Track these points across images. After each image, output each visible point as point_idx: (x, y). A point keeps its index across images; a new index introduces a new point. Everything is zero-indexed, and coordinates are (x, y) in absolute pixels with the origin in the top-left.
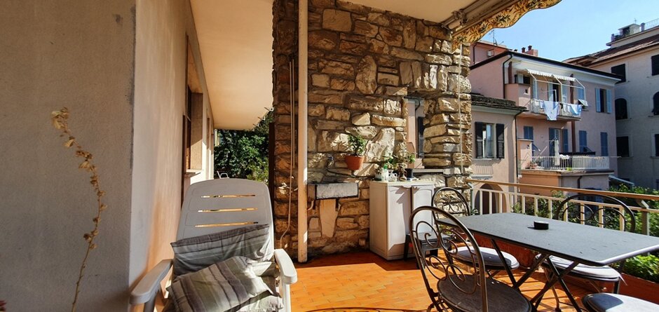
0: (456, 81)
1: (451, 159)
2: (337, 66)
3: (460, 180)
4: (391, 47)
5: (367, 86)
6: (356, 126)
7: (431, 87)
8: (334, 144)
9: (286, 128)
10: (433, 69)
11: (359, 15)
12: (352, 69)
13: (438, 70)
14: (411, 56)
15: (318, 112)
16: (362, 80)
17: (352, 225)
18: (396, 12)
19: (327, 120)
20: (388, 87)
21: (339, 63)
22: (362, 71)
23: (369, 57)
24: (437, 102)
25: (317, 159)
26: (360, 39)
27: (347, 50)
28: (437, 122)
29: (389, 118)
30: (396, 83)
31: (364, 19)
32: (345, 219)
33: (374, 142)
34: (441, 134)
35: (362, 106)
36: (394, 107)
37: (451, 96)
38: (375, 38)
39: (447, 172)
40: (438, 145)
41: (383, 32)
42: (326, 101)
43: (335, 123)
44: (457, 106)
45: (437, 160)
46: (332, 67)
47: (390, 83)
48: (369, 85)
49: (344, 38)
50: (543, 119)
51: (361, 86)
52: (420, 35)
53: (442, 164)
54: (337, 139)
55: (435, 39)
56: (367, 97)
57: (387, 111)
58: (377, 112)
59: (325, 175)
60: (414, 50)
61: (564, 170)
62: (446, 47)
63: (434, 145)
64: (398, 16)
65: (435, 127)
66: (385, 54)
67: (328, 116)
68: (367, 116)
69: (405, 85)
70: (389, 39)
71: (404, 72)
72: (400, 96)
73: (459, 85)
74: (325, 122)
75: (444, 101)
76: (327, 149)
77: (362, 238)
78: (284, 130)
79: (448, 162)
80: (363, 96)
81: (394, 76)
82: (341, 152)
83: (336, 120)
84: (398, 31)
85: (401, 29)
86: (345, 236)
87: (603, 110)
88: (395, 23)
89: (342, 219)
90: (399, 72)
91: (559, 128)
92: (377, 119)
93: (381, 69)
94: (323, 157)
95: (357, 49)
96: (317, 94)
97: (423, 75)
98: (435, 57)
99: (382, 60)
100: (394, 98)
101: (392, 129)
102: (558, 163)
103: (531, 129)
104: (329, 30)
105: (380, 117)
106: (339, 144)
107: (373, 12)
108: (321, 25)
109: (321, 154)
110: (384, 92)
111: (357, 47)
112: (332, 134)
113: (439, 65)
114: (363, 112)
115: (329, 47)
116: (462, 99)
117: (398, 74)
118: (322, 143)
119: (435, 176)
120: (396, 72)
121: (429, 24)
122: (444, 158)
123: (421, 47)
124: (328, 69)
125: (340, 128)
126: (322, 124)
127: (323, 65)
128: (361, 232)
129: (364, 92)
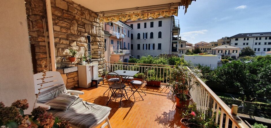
0: (101, 32)
1: (100, 56)
2: (63, 23)
3: (102, 62)
4: (82, 18)
5: (75, 32)
6: (72, 46)
7: (94, 33)
8: (64, 53)
9: (44, 47)
10: (95, 28)
11: (70, 4)
12: (69, 25)
13: (96, 28)
14: (88, 22)
15: (57, 41)
16: (73, 29)
17: (72, 81)
18: (83, 6)
19: (61, 44)
20: (81, 33)
21: (64, 22)
22: (72, 26)
23: (75, 21)
24: (95, 38)
25: (58, 59)
26: (71, 13)
27: (67, 17)
28: (96, 44)
29: (82, 43)
30: (84, 31)
31: (72, 6)
32: (70, 79)
33: (78, 52)
34: (97, 48)
35: (73, 39)
36: (84, 40)
37: (99, 37)
38: (76, 14)
39: (99, 60)
40: (96, 52)
41: (79, 12)
42: (60, 37)
43: (64, 45)
44: (101, 40)
45: (96, 56)
46: (61, 23)
47: (82, 31)
48: (75, 31)
49: (65, 12)
50: (116, 38)
51: (72, 31)
52: (90, 15)
53: (98, 57)
54: (65, 51)
55: (95, 17)
56: (75, 36)
57: (82, 41)
58: (78, 41)
59: (61, 65)
60: (89, 20)
61: (121, 54)
62: (98, 21)
63: (95, 52)
64: (83, 7)
65: (95, 46)
66: (80, 21)
67: (61, 42)
68: (75, 42)
69: (87, 32)
70: (81, 15)
71: (86, 28)
72: (86, 36)
73: (101, 33)
74: (60, 45)
75: (98, 38)
76: (62, 55)
77: (76, 84)
78: (43, 48)
79: (99, 57)
80: (73, 35)
81: (83, 29)
82: (67, 56)
83: (64, 44)
84: (84, 12)
85: (85, 12)
86: (70, 85)
87: (129, 37)
88: (83, 10)
89: (69, 79)
90: (85, 27)
91: (119, 41)
92: (79, 44)
93: (79, 26)
94: (60, 58)
95: (70, 17)
96: (56, 34)
97: (92, 29)
98: (95, 23)
99: (79, 23)
100: (83, 36)
101: (83, 47)
102: (119, 52)
103: (113, 41)
104: (58, 8)
105: (80, 43)
106: (66, 53)
107: (75, 4)
108: (55, 5)
109: (59, 57)
110: (80, 34)
111: (70, 16)
112: (63, 49)
113: (96, 26)
114: (74, 41)
115: (59, 15)
116: (102, 38)
117: (84, 28)
118: (59, 53)
119: (96, 61)
120: (84, 27)
121: (93, 12)
122: (98, 55)
123: (91, 20)
124: (60, 24)
125: (66, 47)
126: (59, 46)
127: (57, 22)
128: (76, 82)
129: (74, 34)
